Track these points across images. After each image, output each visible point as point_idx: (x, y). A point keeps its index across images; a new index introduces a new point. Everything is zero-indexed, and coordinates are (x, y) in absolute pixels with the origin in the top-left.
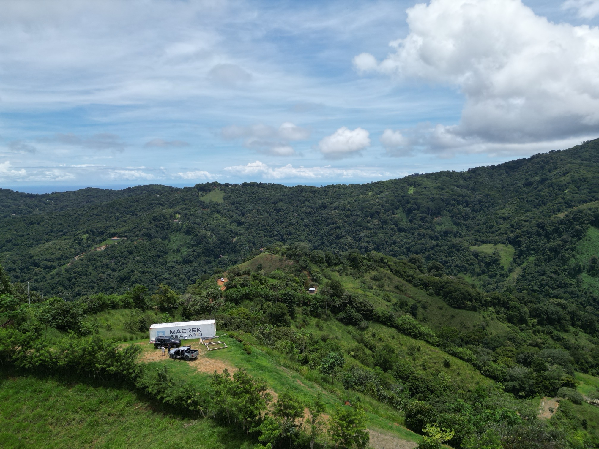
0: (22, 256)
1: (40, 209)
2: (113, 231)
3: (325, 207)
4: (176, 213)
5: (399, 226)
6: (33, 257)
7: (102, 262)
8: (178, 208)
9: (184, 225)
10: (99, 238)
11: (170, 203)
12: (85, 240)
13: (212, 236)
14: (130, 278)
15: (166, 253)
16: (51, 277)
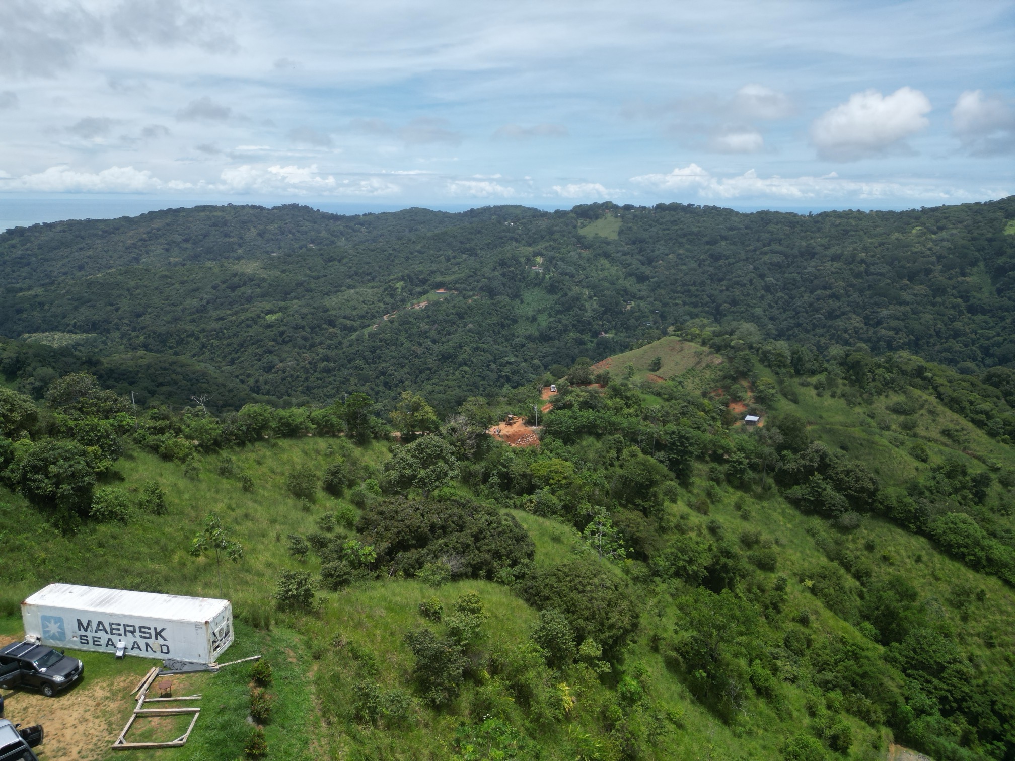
0: (314, 308)
1: (347, 239)
2: (439, 279)
3: (812, 255)
4: (536, 254)
5: (972, 301)
6: (327, 310)
7: (419, 327)
8: (541, 246)
9: (547, 277)
10: (419, 289)
11: (530, 237)
12: (399, 290)
13: (590, 298)
14: (455, 357)
15: (515, 321)
16: (348, 344)
